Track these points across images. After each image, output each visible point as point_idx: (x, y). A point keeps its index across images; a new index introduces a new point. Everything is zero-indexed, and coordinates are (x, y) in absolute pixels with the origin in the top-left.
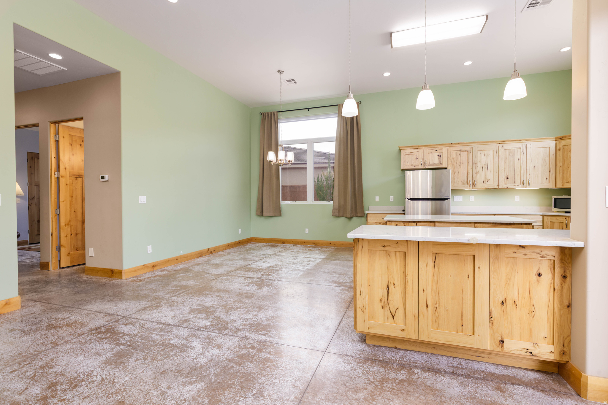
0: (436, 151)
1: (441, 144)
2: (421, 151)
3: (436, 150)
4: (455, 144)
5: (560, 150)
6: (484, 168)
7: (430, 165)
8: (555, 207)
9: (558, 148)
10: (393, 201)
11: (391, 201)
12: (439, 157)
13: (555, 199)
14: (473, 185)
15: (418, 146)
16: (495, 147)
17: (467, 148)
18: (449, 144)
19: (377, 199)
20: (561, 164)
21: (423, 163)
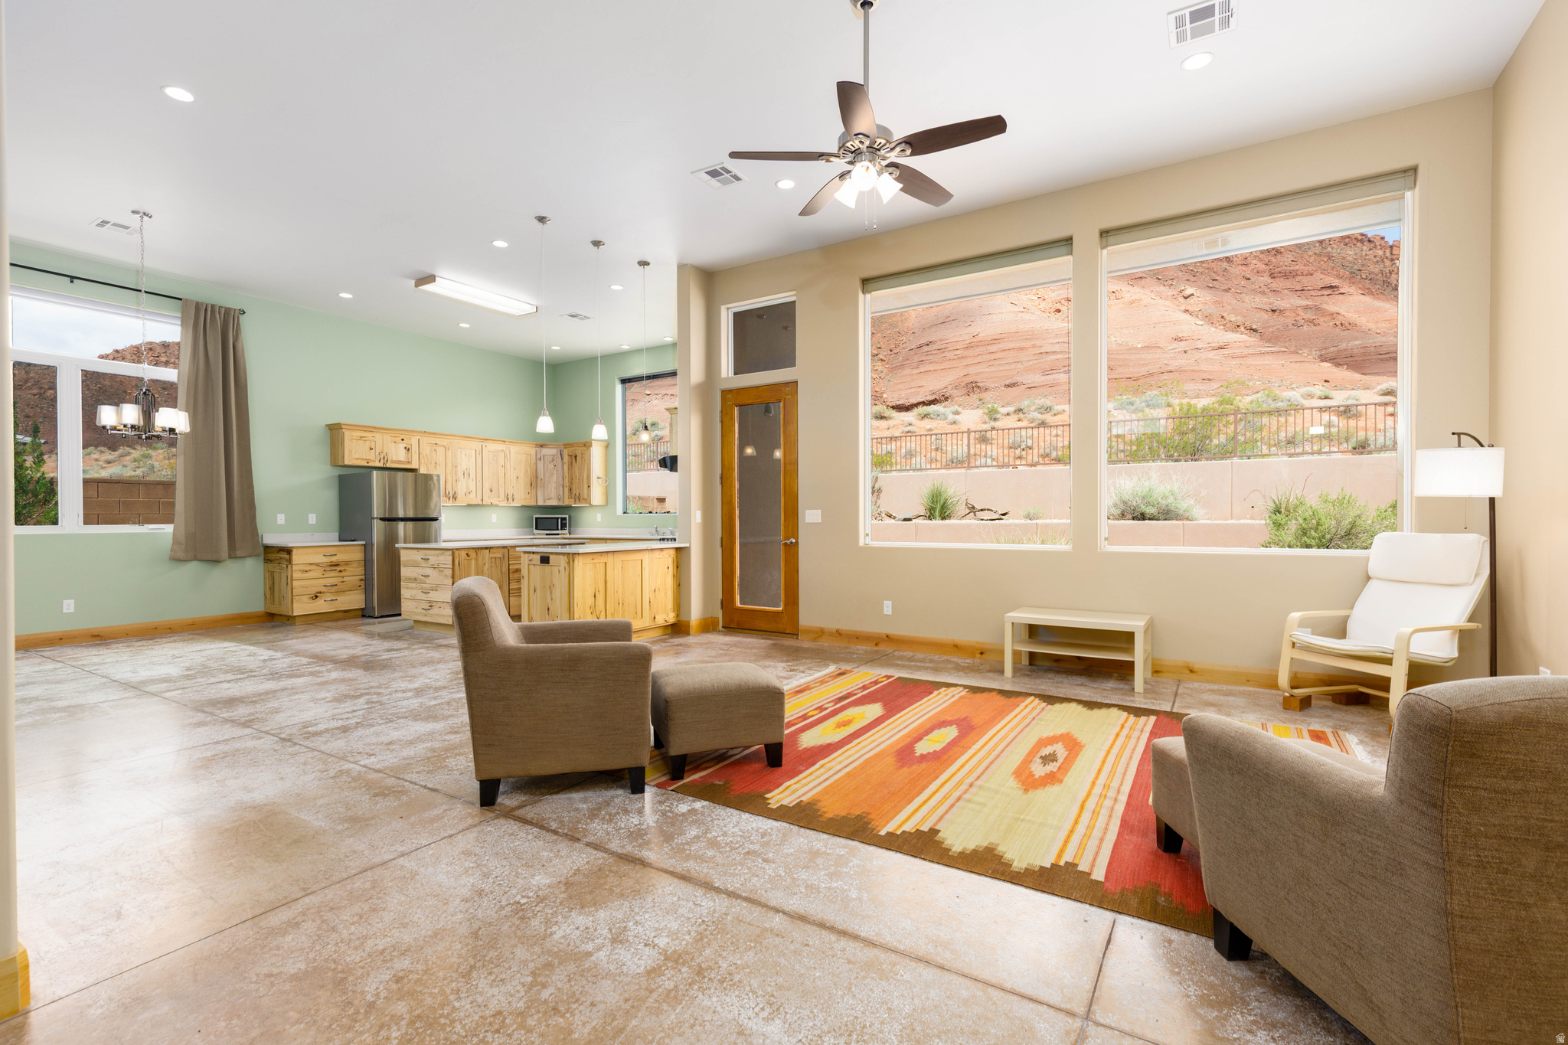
0: (403, 440)
1: (409, 431)
2: (378, 436)
3: (402, 438)
4: (429, 433)
5: (540, 459)
6: (465, 474)
7: (393, 462)
8: (536, 529)
9: (538, 457)
10: (314, 522)
11: (310, 522)
12: (406, 451)
13: (536, 518)
14: (453, 497)
15: (375, 428)
16: (477, 445)
17: (445, 442)
18: (421, 432)
19: (281, 519)
20: (542, 477)
21: (382, 458)
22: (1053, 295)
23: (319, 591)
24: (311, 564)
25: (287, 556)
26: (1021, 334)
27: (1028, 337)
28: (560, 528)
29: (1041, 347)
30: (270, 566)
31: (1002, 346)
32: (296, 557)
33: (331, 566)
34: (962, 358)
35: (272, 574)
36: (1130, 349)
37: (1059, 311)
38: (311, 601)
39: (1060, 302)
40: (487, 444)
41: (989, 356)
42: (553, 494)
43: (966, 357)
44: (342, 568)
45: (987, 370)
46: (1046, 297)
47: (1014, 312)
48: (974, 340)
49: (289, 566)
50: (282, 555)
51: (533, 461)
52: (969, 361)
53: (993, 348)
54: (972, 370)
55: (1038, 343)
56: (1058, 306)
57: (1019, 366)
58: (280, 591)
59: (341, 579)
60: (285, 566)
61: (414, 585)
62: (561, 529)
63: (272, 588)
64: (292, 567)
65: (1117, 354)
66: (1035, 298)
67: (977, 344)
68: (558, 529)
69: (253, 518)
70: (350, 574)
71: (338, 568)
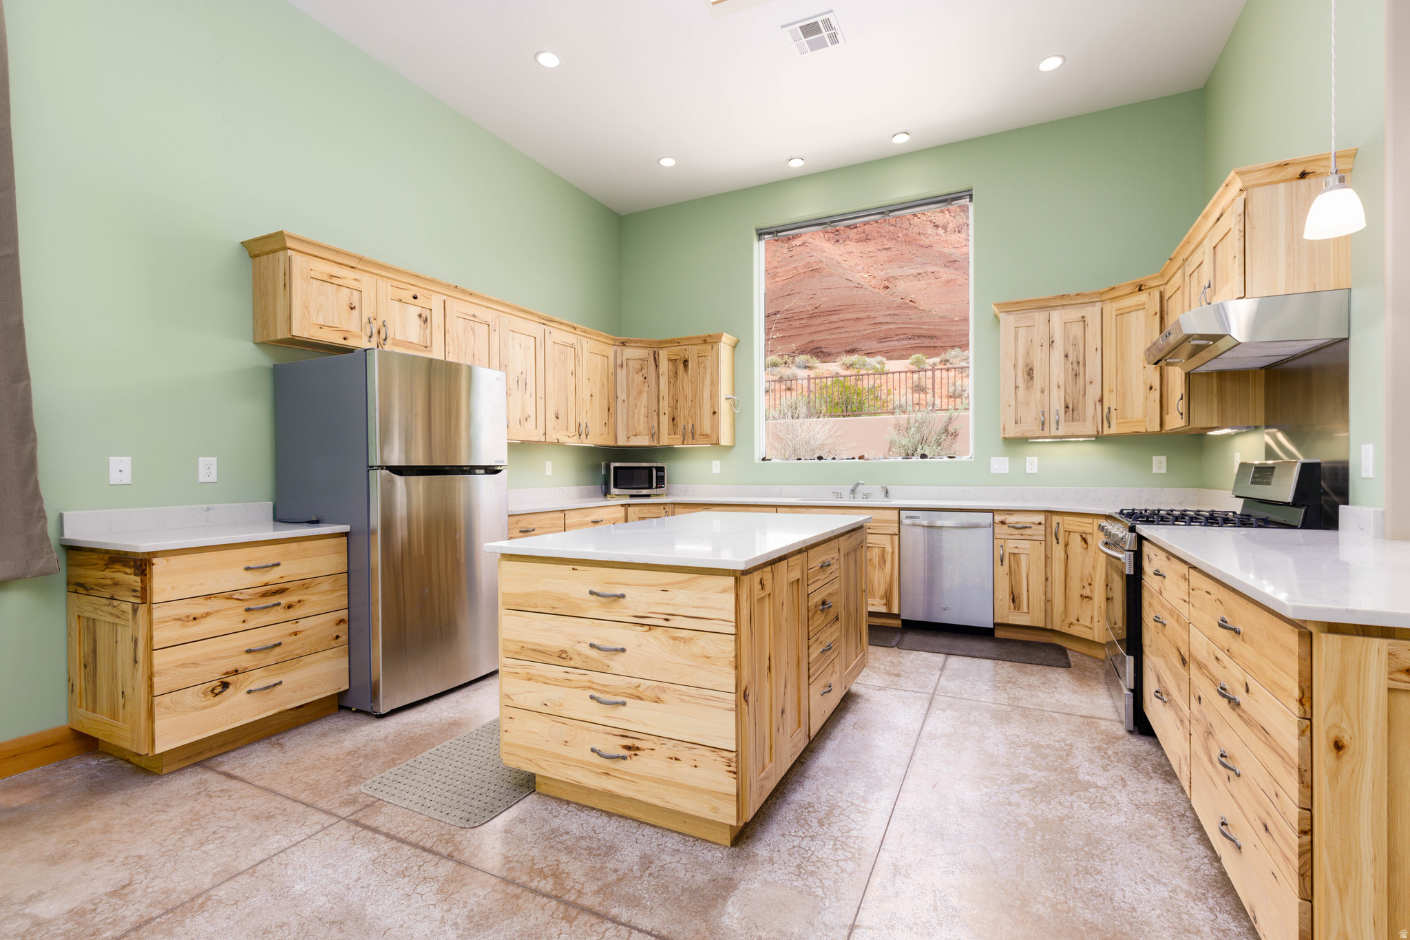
0: (415, 298)
1: (429, 280)
2: (367, 282)
3: (413, 293)
4: (464, 291)
5: (622, 367)
6: (519, 382)
7: (396, 344)
8: (615, 486)
9: (619, 362)
10: (213, 478)
11: (202, 478)
12: (422, 324)
13: (615, 468)
15: (361, 259)
16: (537, 328)
17: (489, 316)
18: (448, 286)
19: (120, 469)
20: (625, 398)
21: (375, 331)
22: (882, 273)
23: (231, 668)
24: (209, 596)
25: (135, 581)
26: (857, 306)
27: (864, 309)
28: (654, 485)
29: (875, 318)
30: (87, 605)
31: (842, 316)
32: (164, 580)
33: (265, 595)
34: (806, 326)
35: (91, 627)
36: (950, 321)
37: (887, 287)
38: (212, 700)
39: (888, 280)
40: (552, 330)
41: (830, 325)
42: (642, 426)
43: (810, 326)
44: (293, 599)
45: (830, 337)
46: (876, 275)
47: (850, 287)
48: (816, 311)
49: (142, 609)
50: (119, 576)
51: (611, 370)
52: (812, 329)
53: (834, 318)
54: (815, 337)
55: (873, 314)
56: (886, 283)
57: (857, 334)
58: (114, 676)
59: (291, 627)
60: (127, 607)
61: (557, 672)
62: (657, 487)
63: (90, 664)
64: (150, 611)
65: (940, 325)
66: (866, 276)
67: (820, 314)
68: (650, 487)
69: (30, 466)
70: (315, 610)
71: (284, 600)
